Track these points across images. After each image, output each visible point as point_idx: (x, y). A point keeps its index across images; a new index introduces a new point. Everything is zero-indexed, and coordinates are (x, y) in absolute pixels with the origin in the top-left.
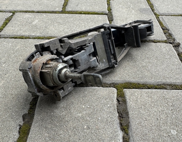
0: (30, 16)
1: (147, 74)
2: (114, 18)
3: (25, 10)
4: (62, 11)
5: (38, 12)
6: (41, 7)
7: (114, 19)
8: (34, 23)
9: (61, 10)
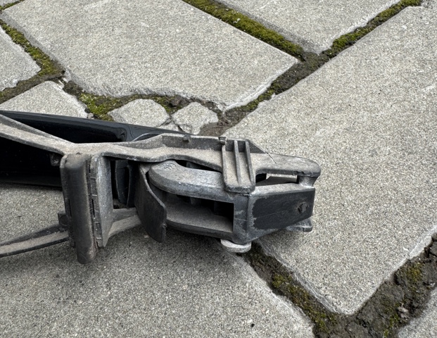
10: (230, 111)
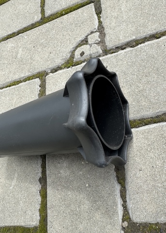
0: (13, 45)
1: (144, 103)
2: (103, 6)
3: (6, 35)
4: (41, 19)
5: (19, 33)
6: (19, 21)
7: (103, 9)
8: (19, 56)
9: (40, 16)
10: (98, 28)
